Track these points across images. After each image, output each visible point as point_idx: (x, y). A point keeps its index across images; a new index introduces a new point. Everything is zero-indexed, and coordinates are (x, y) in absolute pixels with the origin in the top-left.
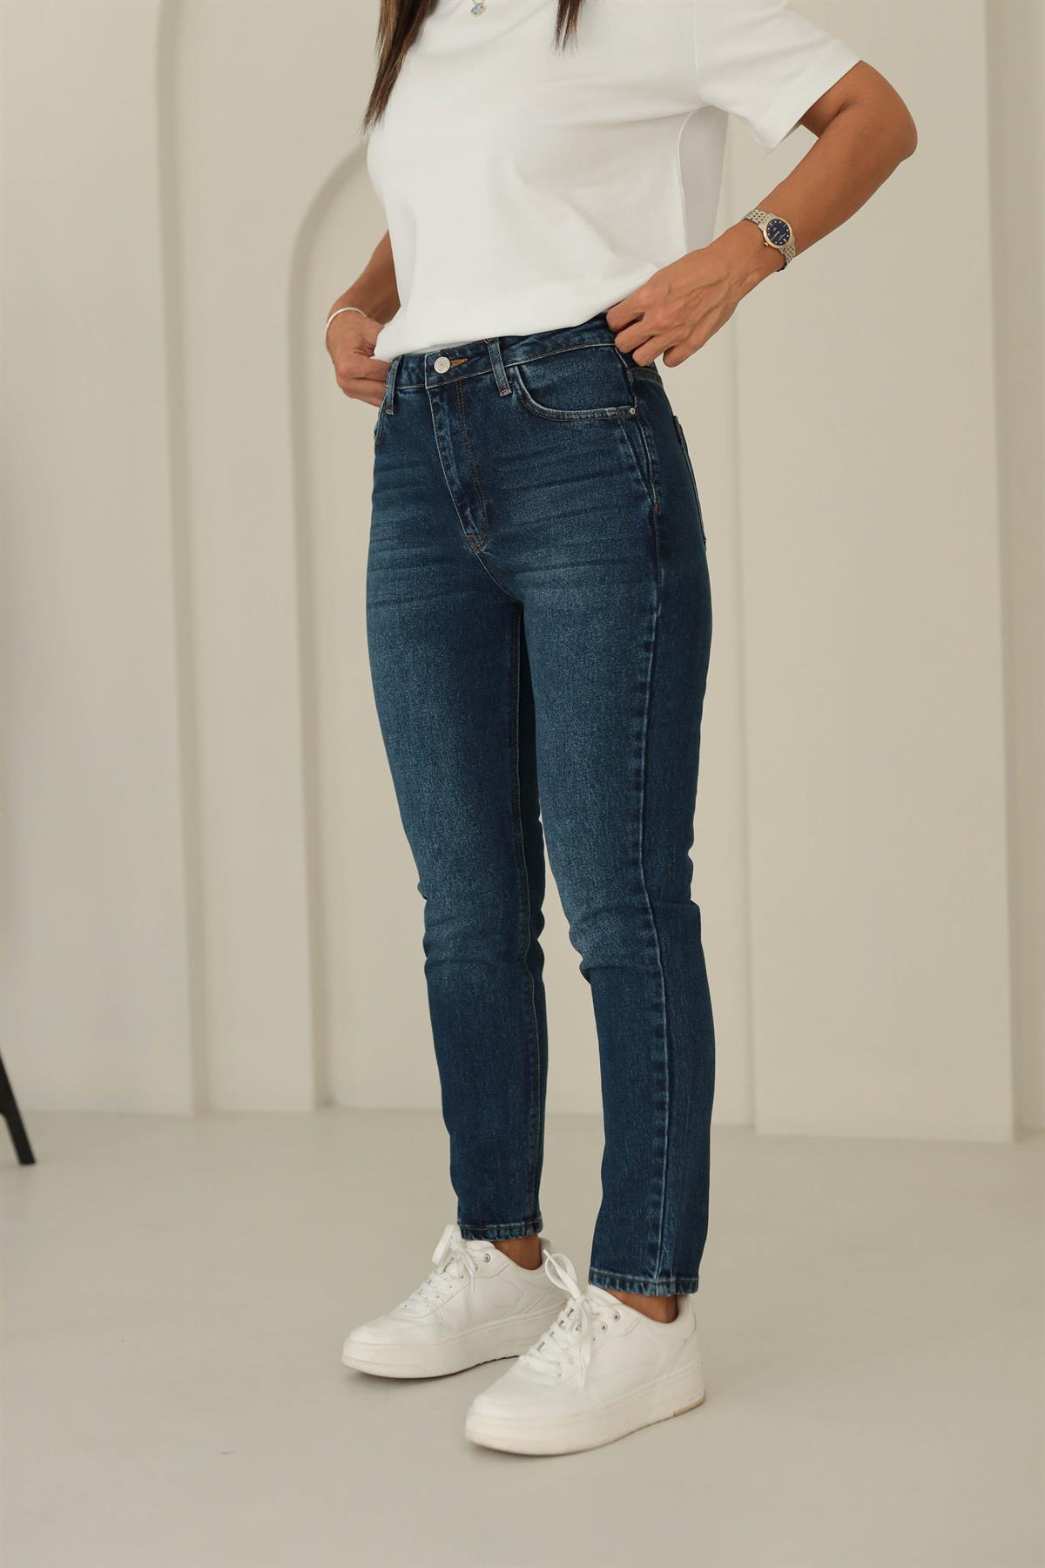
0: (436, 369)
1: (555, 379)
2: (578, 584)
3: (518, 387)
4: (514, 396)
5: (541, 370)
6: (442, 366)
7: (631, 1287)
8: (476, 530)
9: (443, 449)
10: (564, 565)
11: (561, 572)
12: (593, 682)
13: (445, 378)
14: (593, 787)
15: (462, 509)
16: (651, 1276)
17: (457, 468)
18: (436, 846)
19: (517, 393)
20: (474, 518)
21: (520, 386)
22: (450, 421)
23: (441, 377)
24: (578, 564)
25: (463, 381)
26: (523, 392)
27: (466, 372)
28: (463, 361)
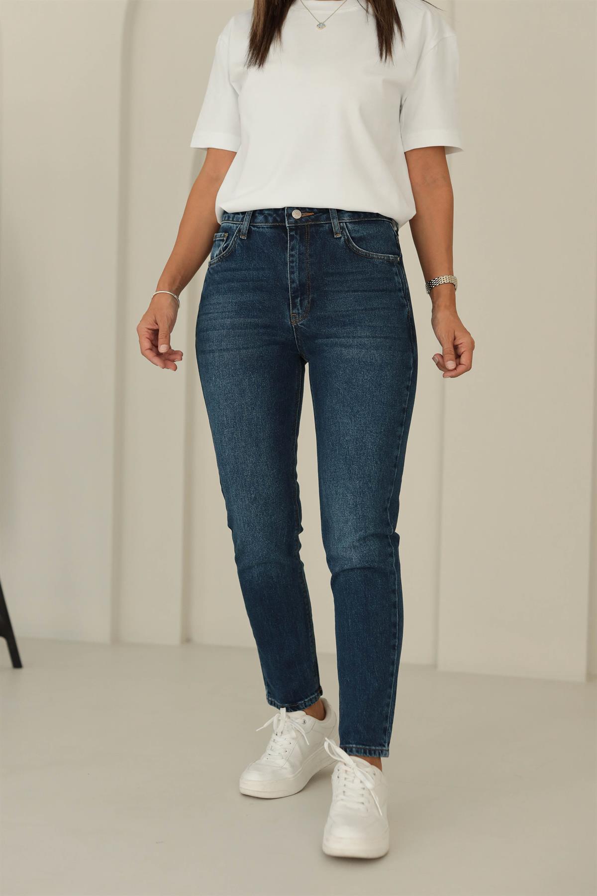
0: (294, 216)
1: (365, 234)
2: (377, 348)
3: (345, 234)
4: (342, 238)
5: (357, 227)
6: (296, 215)
7: (375, 753)
8: (300, 311)
9: (292, 262)
10: (366, 337)
11: (365, 341)
12: (384, 404)
13: (299, 222)
14: (376, 463)
15: (294, 298)
16: (384, 746)
17: (299, 274)
18: (253, 496)
19: (344, 237)
20: (301, 305)
21: (347, 234)
22: (299, 247)
23: (296, 221)
24: (376, 337)
25: (311, 225)
26: (348, 237)
27: (313, 220)
28: (311, 214)
